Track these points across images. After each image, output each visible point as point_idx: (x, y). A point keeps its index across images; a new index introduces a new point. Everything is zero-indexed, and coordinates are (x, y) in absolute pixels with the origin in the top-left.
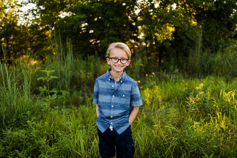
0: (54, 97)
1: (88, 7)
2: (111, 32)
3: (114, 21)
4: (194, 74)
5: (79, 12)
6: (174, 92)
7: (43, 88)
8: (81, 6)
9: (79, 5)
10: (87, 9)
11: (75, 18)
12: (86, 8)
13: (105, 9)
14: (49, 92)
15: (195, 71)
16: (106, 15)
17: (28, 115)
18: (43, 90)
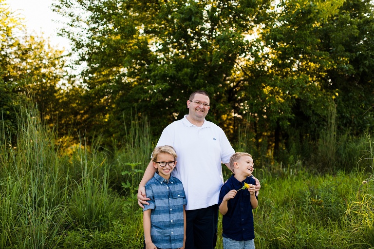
1: (172, 73)
4: (326, 168)
5: (158, 79)
7: (126, 184)
8: (163, 73)
12: (169, 75)
13: (195, 75)
14: (134, 189)
15: (328, 163)
16: (196, 83)
17: (109, 217)
18: (126, 187)
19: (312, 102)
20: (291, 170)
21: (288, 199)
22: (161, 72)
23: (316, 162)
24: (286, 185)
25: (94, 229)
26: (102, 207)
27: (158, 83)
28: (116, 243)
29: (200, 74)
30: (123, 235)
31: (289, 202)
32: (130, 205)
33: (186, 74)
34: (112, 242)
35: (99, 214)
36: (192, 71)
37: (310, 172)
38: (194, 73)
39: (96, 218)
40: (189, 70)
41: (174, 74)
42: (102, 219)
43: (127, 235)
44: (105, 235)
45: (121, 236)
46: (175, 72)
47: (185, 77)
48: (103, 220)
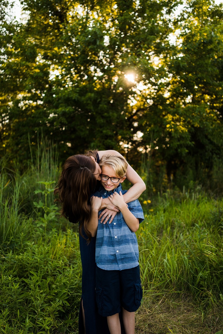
0: (51, 217)
1: (75, 97)
2: (104, 131)
3: (110, 117)
6: (199, 215)
7: (39, 204)
8: (67, 96)
9: (64, 94)
10: (75, 100)
12: (73, 98)
13: (99, 100)
14: (47, 209)
16: (99, 108)
18: (38, 207)
22: (64, 96)
25: (6, 251)
26: (13, 228)
27: (62, 106)
28: (32, 265)
29: (103, 99)
30: (39, 256)
32: (44, 225)
33: (90, 98)
34: (28, 263)
35: (9, 235)
36: (96, 96)
38: (97, 99)
39: (7, 239)
40: (93, 95)
41: (78, 98)
42: (13, 240)
43: (42, 256)
44: (20, 257)
45: (38, 257)
47: (89, 102)
48: (14, 242)
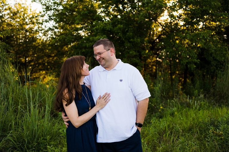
2: (131, 52)
3: (134, 42)
5: (99, 33)
8: (102, 27)
11: (96, 39)
12: (107, 29)
15: (224, 96)
16: (127, 35)
17: (48, 139)
19: (213, 51)
20: (196, 102)
21: (193, 126)
22: (101, 27)
23: (214, 94)
24: (192, 113)
27: (99, 35)
29: (130, 29)
31: (193, 129)
33: (120, 29)
36: (125, 27)
37: (210, 103)
38: (126, 28)
40: (122, 26)
41: (111, 28)
46: (112, 28)
47: (119, 31)
